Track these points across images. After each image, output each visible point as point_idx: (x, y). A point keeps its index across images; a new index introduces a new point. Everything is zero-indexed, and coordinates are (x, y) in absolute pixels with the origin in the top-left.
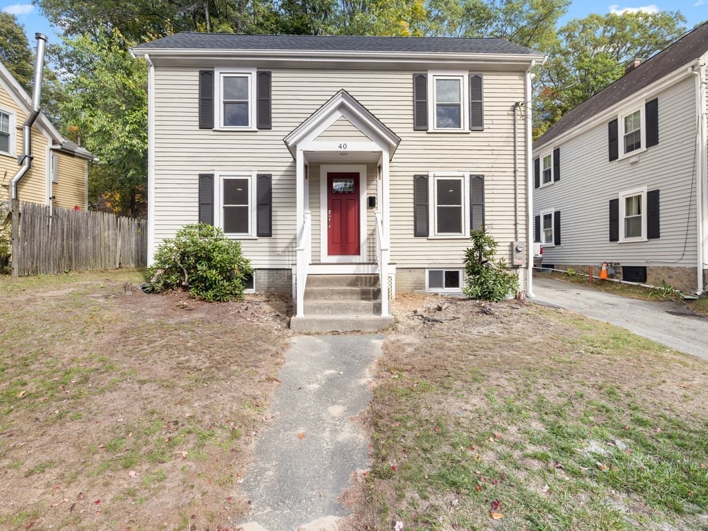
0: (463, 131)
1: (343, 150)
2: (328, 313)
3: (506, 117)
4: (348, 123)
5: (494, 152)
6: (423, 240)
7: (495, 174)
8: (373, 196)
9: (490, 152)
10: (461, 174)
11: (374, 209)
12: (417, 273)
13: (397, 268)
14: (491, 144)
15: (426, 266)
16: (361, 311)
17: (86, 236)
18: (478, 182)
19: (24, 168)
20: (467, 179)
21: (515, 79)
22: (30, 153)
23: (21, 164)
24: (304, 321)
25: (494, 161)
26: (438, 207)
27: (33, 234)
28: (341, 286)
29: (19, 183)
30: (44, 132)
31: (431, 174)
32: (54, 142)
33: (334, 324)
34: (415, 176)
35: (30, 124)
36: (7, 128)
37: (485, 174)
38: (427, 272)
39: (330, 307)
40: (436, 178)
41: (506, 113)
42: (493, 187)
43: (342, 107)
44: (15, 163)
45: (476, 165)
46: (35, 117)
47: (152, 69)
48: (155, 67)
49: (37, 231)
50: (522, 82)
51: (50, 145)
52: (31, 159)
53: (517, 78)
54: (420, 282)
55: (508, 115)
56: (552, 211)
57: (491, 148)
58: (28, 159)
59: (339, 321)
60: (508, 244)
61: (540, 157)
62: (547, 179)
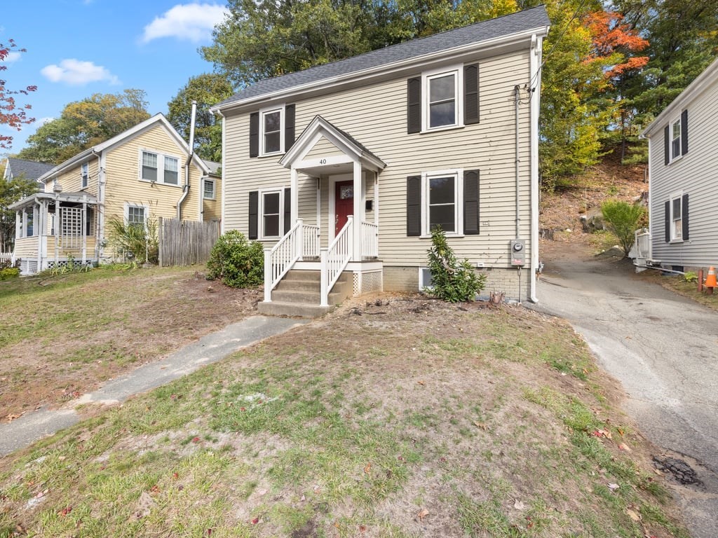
0: (457, 127)
1: (323, 165)
2: (289, 301)
3: (507, 104)
4: (327, 141)
5: (492, 144)
6: (416, 239)
7: (492, 167)
8: (370, 199)
9: (487, 145)
10: (454, 171)
11: (372, 212)
12: (411, 271)
13: (384, 266)
14: (488, 135)
15: (419, 265)
16: (311, 301)
17: (207, 239)
18: (472, 178)
19: (186, 193)
20: (461, 176)
21: (517, 60)
22: (188, 183)
23: (184, 191)
24: (269, 305)
25: (492, 153)
26: (430, 207)
27: (171, 239)
28: (313, 280)
29: (183, 204)
30: (198, 168)
31: (423, 175)
32: (205, 174)
33: (284, 309)
34: (408, 178)
35: (188, 163)
36: (177, 168)
37: (480, 168)
38: (421, 270)
39: (290, 296)
40: (429, 178)
41: (506, 99)
42: (490, 181)
43: (320, 129)
44: (181, 190)
45: (471, 160)
46: (191, 158)
47: (224, 119)
48: (226, 117)
49: (173, 237)
50: (527, 61)
51: (202, 176)
52: (189, 187)
53: (520, 57)
54: (414, 280)
55: (509, 101)
56: (679, 194)
57: (488, 140)
58: (188, 187)
59: (287, 307)
60: (507, 242)
61: (670, 124)
62: (676, 154)
